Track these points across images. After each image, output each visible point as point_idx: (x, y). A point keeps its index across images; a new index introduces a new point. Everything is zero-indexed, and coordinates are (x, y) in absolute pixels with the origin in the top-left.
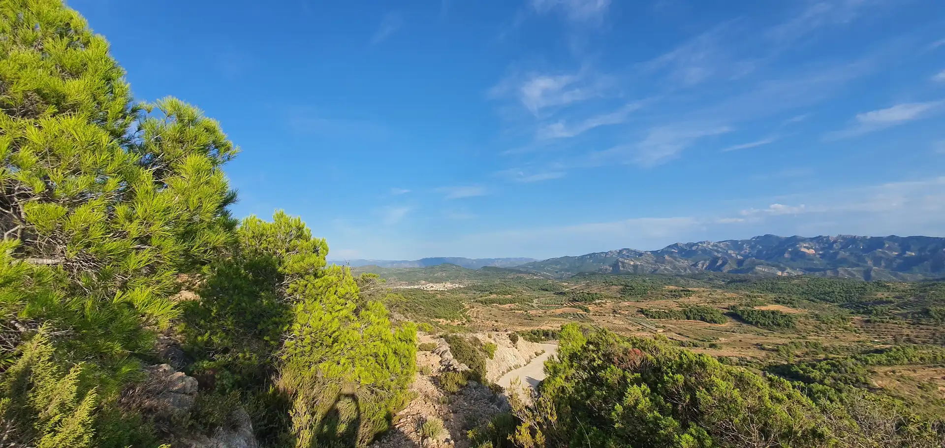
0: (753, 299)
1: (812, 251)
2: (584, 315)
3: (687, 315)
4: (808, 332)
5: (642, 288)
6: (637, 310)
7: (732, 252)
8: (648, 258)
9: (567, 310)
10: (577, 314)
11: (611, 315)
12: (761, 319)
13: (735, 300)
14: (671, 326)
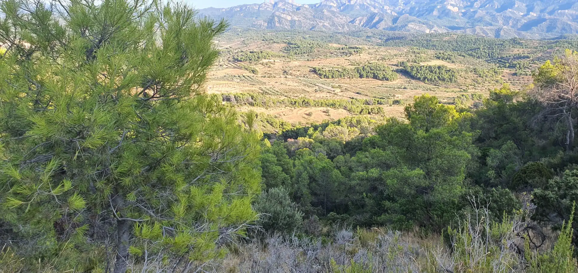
0: (418, 55)
1: (456, 9)
2: (252, 77)
3: (360, 74)
4: (467, 85)
5: (308, 45)
6: (309, 69)
7: (388, 8)
8: (306, 12)
9: (231, 71)
10: (244, 76)
11: (282, 76)
12: (428, 74)
13: (401, 56)
14: (346, 85)
